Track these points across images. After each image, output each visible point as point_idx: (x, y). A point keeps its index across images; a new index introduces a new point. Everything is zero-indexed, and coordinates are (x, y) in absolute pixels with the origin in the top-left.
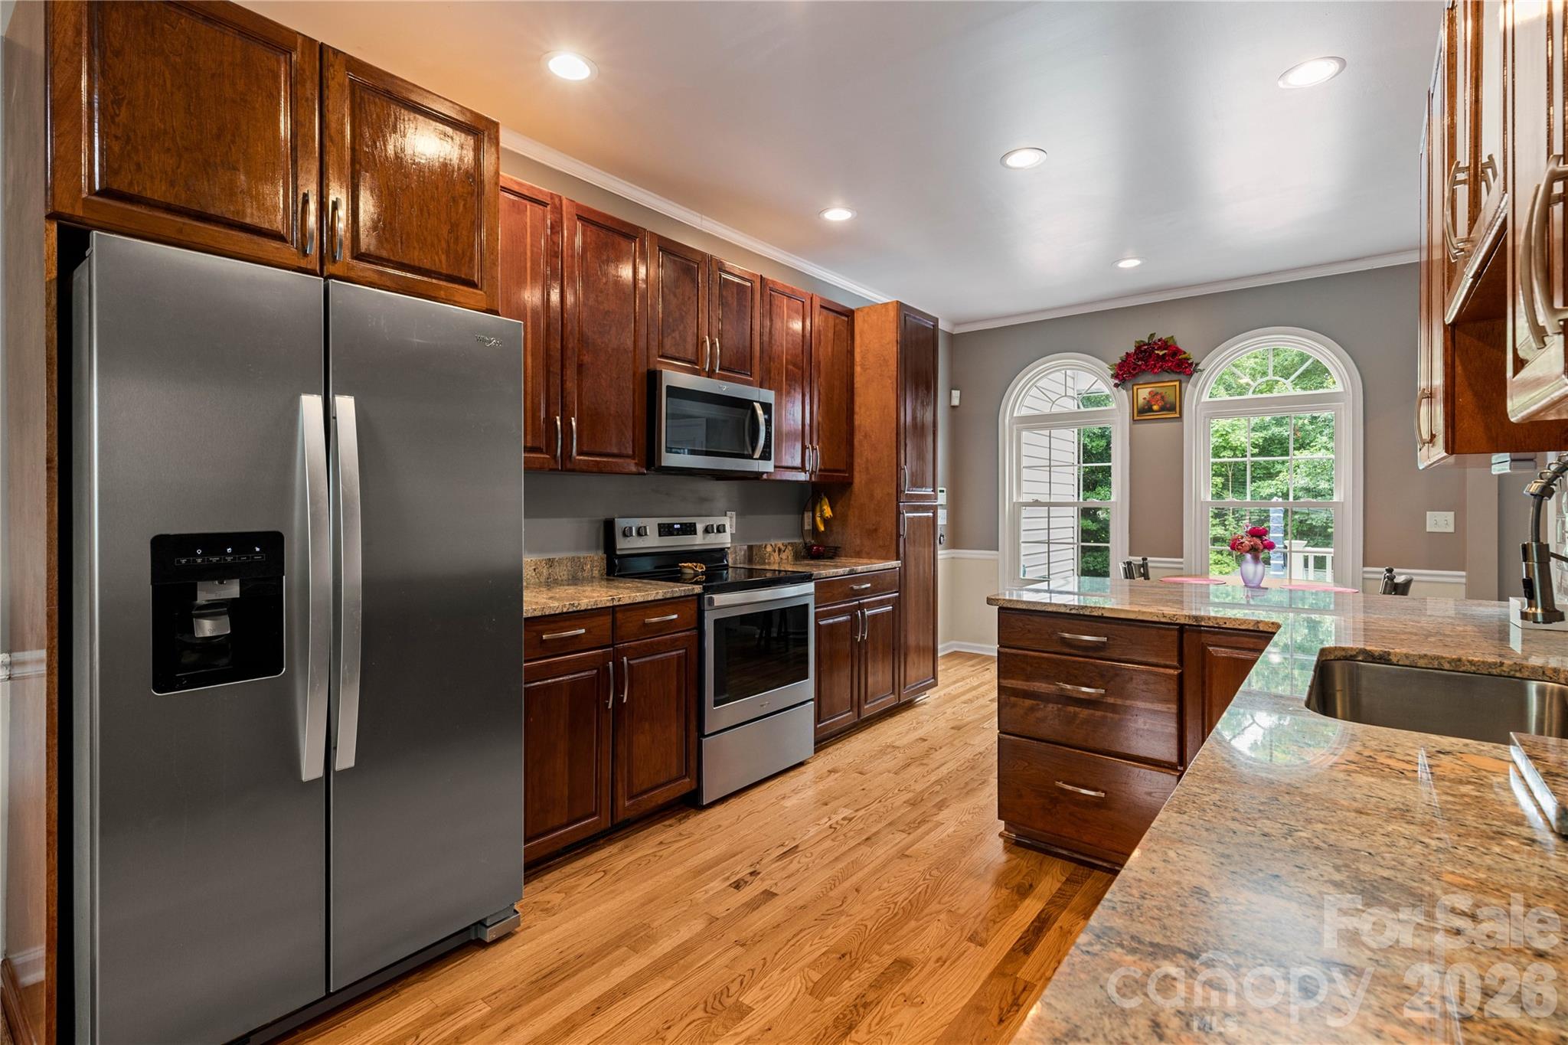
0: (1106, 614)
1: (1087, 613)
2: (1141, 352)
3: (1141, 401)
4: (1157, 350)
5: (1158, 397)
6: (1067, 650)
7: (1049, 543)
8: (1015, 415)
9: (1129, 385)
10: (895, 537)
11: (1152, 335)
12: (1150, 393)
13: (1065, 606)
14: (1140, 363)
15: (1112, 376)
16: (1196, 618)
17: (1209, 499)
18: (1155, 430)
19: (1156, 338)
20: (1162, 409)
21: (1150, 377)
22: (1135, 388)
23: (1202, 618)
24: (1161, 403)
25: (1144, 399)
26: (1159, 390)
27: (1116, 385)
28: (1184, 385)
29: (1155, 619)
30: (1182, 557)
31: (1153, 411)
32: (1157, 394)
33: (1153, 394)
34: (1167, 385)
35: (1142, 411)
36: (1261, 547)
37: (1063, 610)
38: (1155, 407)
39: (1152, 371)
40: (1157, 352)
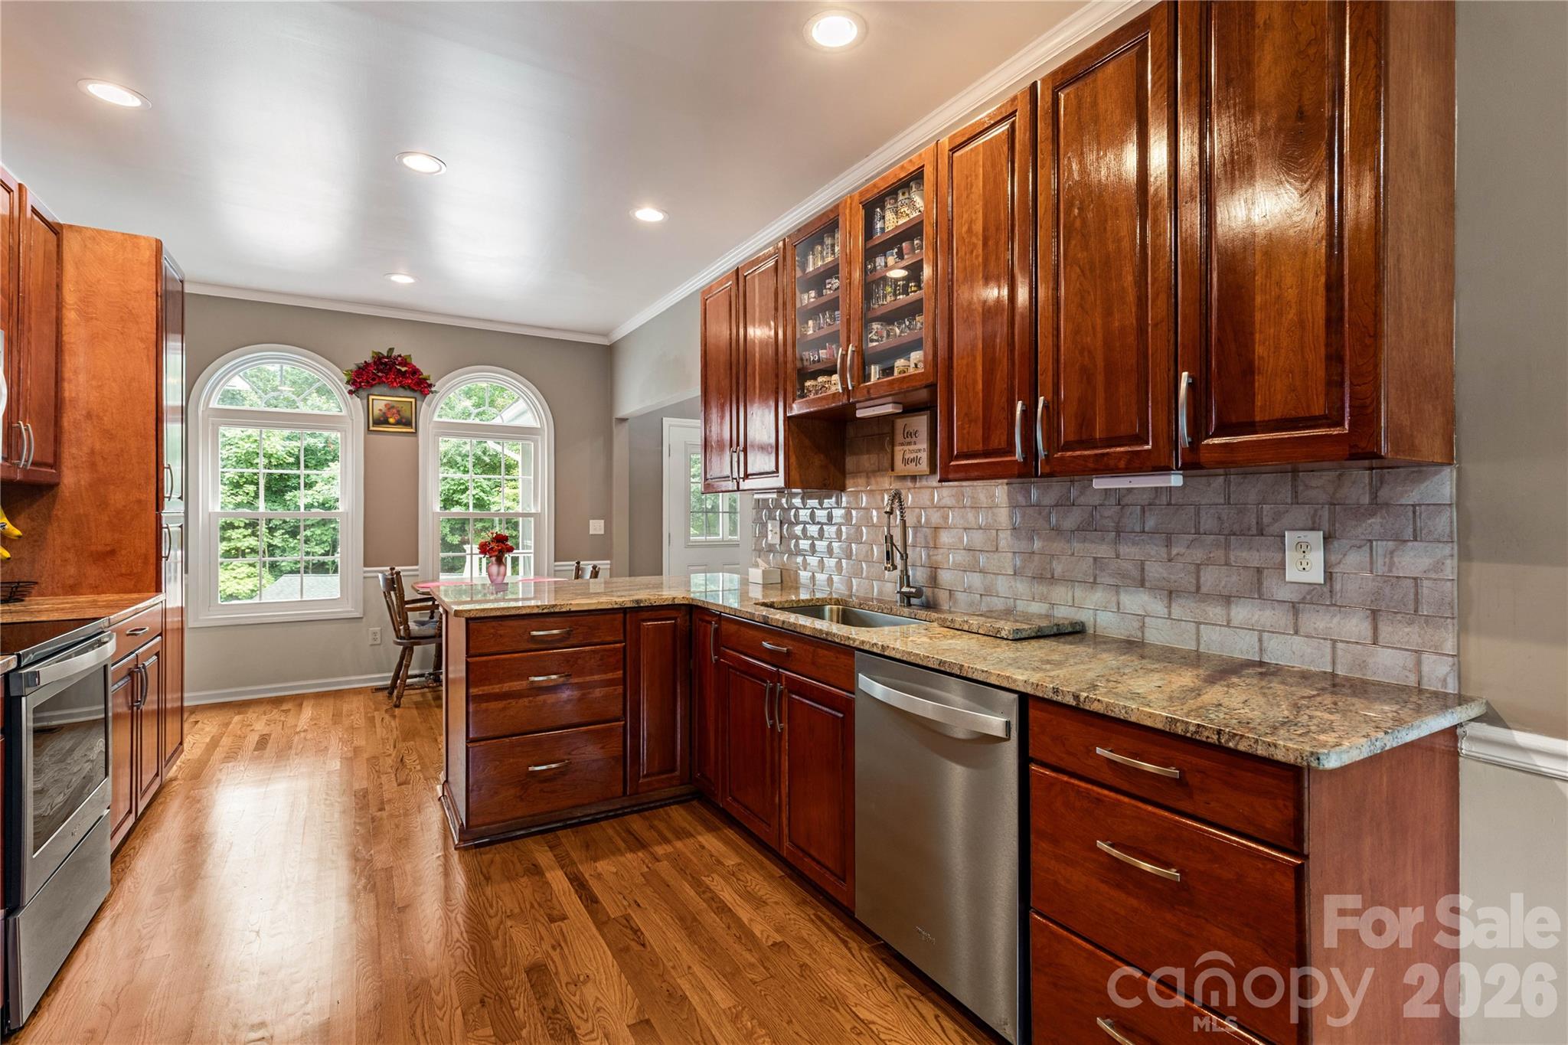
0: (573, 609)
1: (557, 610)
2: (382, 363)
3: (377, 412)
4: (396, 364)
5: (395, 411)
6: (534, 646)
8: (210, 406)
9: (364, 394)
10: (153, 560)
11: (391, 350)
12: (386, 405)
13: (538, 607)
14: (380, 374)
15: (348, 382)
16: (638, 601)
17: (438, 510)
18: (391, 441)
19: (395, 353)
20: (398, 423)
21: (384, 389)
22: (371, 397)
23: (641, 601)
24: (398, 417)
25: (380, 410)
27: (350, 392)
28: (418, 402)
29: (610, 606)
30: (417, 564)
31: (389, 423)
32: (393, 407)
33: (390, 407)
37: (536, 611)
38: (391, 420)
39: (390, 385)
40: (398, 367)
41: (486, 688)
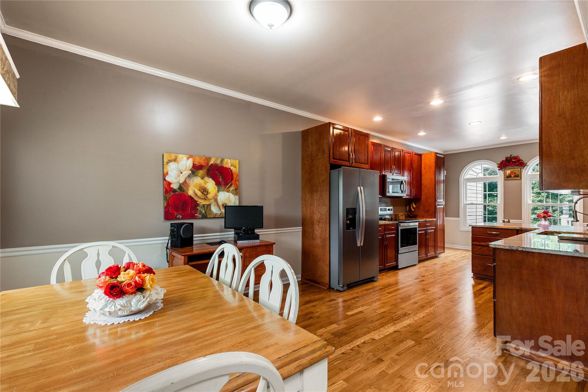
0: (499, 228)
1: (494, 227)
2: (507, 160)
3: (507, 174)
4: (513, 159)
6: (489, 236)
7: (476, 216)
8: (465, 178)
9: (504, 169)
10: (434, 213)
11: (511, 155)
12: (510, 172)
14: (507, 163)
15: (498, 167)
16: (521, 228)
17: (531, 202)
18: (512, 183)
19: (512, 156)
20: (514, 176)
21: (510, 167)
22: (505, 170)
23: (522, 228)
24: (514, 175)
25: (509, 173)
26: (513, 171)
27: (499, 170)
28: (522, 170)
29: (511, 228)
30: (522, 220)
32: (513, 172)
34: (516, 170)
35: (508, 177)
36: (547, 216)
37: (488, 227)
38: (512, 176)
39: (511, 165)
40: (513, 160)
41: (476, 243)
